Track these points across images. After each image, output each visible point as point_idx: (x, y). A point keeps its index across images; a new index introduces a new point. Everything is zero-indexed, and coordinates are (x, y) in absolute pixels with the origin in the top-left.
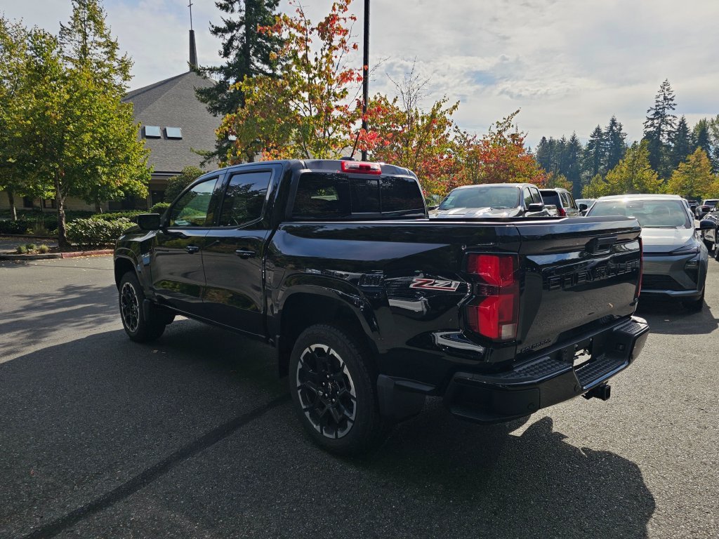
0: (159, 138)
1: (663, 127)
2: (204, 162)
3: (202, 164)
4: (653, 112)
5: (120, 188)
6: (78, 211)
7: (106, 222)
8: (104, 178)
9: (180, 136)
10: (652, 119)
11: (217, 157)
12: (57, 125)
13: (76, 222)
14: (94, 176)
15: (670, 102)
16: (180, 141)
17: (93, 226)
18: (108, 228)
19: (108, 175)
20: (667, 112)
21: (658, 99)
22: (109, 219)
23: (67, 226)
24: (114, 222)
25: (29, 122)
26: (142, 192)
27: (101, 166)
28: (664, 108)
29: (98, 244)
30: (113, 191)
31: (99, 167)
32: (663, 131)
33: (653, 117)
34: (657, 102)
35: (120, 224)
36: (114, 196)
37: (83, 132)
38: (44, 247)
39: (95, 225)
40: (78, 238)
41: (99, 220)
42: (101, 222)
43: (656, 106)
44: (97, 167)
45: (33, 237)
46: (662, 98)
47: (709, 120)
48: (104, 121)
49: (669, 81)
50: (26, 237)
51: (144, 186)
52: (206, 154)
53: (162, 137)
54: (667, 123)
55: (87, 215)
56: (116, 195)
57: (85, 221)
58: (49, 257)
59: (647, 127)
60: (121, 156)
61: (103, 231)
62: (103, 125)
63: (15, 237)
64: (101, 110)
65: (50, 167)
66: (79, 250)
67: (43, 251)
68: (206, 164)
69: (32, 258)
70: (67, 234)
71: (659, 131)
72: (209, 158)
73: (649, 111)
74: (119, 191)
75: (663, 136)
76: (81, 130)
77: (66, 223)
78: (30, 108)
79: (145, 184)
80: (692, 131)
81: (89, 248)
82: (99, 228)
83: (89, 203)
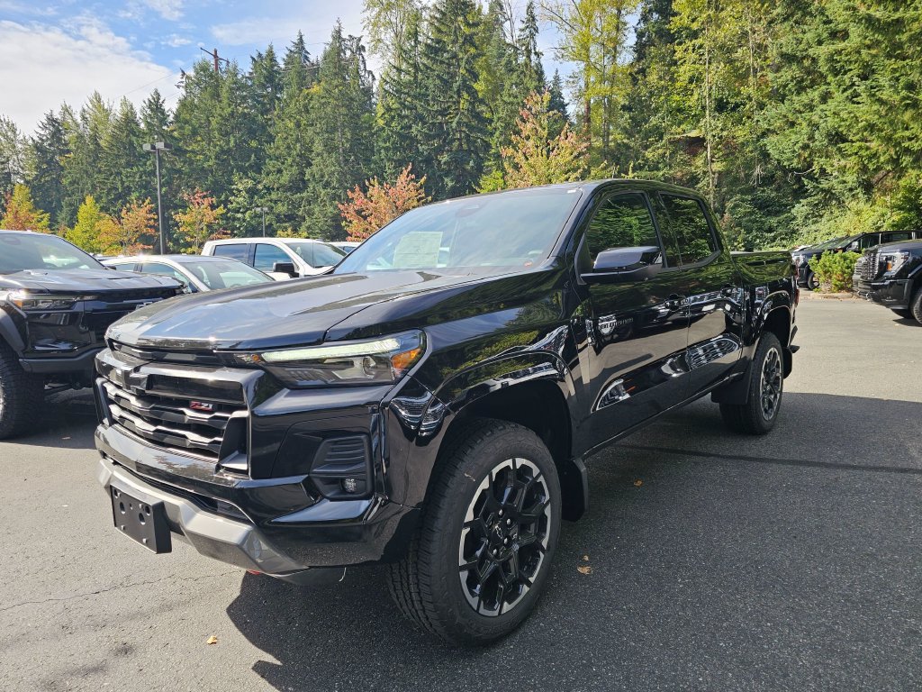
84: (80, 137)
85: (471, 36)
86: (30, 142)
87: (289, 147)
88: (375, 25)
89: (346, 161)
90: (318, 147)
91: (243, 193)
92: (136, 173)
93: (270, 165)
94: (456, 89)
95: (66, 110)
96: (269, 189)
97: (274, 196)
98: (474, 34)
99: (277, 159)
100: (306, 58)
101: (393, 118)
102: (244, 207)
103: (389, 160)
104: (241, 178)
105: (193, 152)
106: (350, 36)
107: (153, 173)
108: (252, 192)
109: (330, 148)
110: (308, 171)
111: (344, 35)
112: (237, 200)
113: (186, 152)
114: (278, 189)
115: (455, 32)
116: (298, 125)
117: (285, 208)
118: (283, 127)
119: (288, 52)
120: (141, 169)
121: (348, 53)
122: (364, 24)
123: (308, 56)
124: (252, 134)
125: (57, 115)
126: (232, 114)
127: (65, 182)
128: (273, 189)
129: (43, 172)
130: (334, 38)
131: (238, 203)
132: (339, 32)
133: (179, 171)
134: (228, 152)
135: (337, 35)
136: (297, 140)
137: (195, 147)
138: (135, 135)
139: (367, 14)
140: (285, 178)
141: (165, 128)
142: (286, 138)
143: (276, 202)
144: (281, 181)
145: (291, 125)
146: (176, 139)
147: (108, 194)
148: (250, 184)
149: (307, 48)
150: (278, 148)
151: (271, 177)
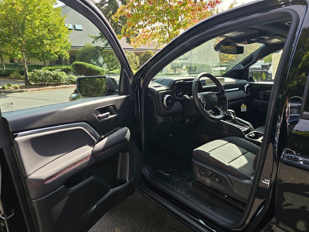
0: (72, 29)
2: (94, 41)
3: (93, 42)
5: (56, 53)
6: (35, 65)
7: (50, 72)
8: (48, 46)
9: (82, 29)
11: (100, 39)
12: (20, 14)
13: (34, 72)
14: (42, 46)
16: (82, 31)
17: (43, 74)
18: (51, 75)
19: (50, 45)
22: (51, 70)
23: (29, 74)
24: (54, 71)
25: (3, 12)
26: (66, 56)
27: (46, 40)
29: (46, 84)
30: (52, 55)
31: (45, 40)
35: (57, 72)
36: (53, 57)
37: (35, 19)
38: (17, 85)
39: (44, 73)
40: (36, 80)
41: (46, 70)
42: (47, 72)
44: (44, 40)
45: (13, 79)
48: (47, 13)
50: (10, 78)
51: (67, 53)
52: (95, 37)
53: (73, 29)
55: (39, 67)
56: (54, 57)
57: (39, 71)
58: (20, 92)
60: (57, 35)
61: (48, 76)
62: (46, 16)
63: (5, 78)
64: (45, 7)
65: (18, 40)
66: (36, 87)
67: (16, 88)
68: (95, 42)
69: (10, 92)
70: (29, 78)
72: (97, 39)
74: (55, 55)
76: (34, 18)
77: (29, 72)
78: (3, 3)
79: (68, 52)
81: (42, 85)
82: (46, 75)
83: (41, 61)
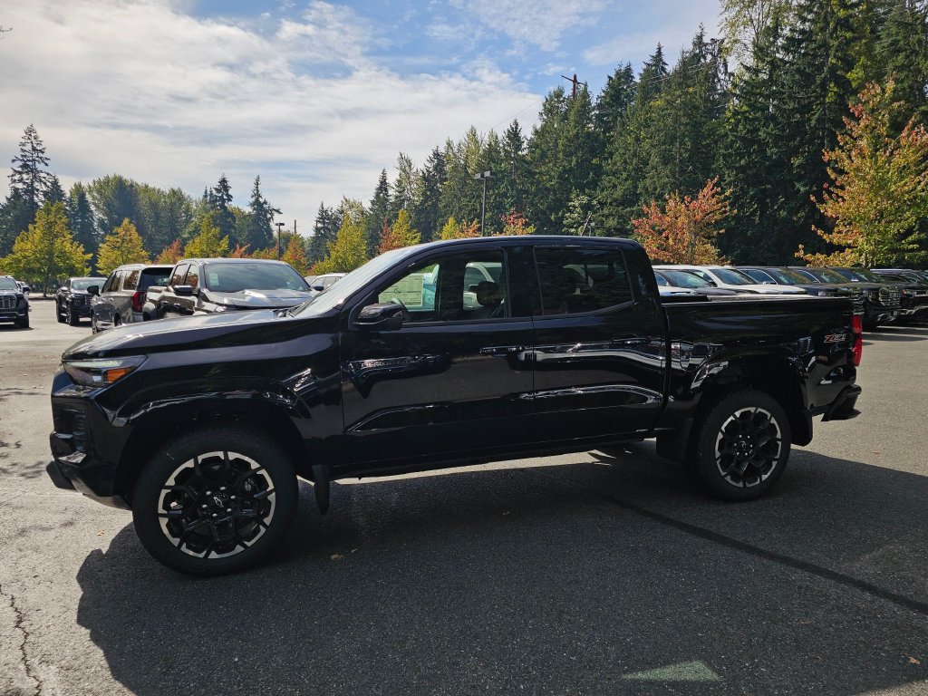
1: (36, 185)
4: (21, 163)
10: (20, 173)
15: (40, 155)
20: (40, 166)
21: (24, 148)
28: (34, 160)
32: (38, 190)
33: (20, 169)
34: (23, 150)
43: (22, 156)
46: (28, 147)
47: (84, 184)
49: (35, 127)
54: (41, 181)
59: (14, 181)
71: (31, 191)
73: (14, 161)
75: (38, 196)
80: (68, 195)
84: (456, 166)
85: (847, 19)
86: (421, 174)
87: (625, 162)
88: (733, 25)
89: (683, 172)
90: (654, 160)
91: (579, 209)
92: (491, 196)
93: (605, 180)
94: (818, 82)
95: (449, 144)
96: (602, 204)
97: (606, 211)
98: (851, 16)
99: (614, 174)
100: (663, 69)
101: (739, 121)
102: (578, 222)
103: (728, 169)
104: (578, 196)
105: (540, 173)
106: (712, 39)
107: (505, 195)
108: (586, 208)
109: (666, 160)
110: (640, 185)
111: (706, 40)
112: (572, 216)
113: (536, 173)
114: (611, 204)
115: (825, 17)
116: (637, 140)
117: (615, 222)
118: (622, 143)
119: (645, 67)
120: (496, 192)
121: (709, 57)
122: (721, 27)
123: (666, 67)
124: (594, 152)
125: (442, 150)
126: (577, 136)
127: (441, 205)
128: (606, 203)
129: (426, 198)
130: (695, 44)
131: (573, 219)
132: (700, 37)
133: (526, 192)
134: (570, 171)
135: (699, 42)
136: (635, 155)
137: (543, 169)
138: (494, 162)
139: (726, 15)
140: (618, 193)
141: (520, 153)
142: (624, 154)
143: (607, 217)
144: (615, 196)
145: (630, 140)
146: (527, 163)
147: (469, 214)
148: (585, 199)
149: (665, 59)
150: (615, 164)
151: (605, 192)
